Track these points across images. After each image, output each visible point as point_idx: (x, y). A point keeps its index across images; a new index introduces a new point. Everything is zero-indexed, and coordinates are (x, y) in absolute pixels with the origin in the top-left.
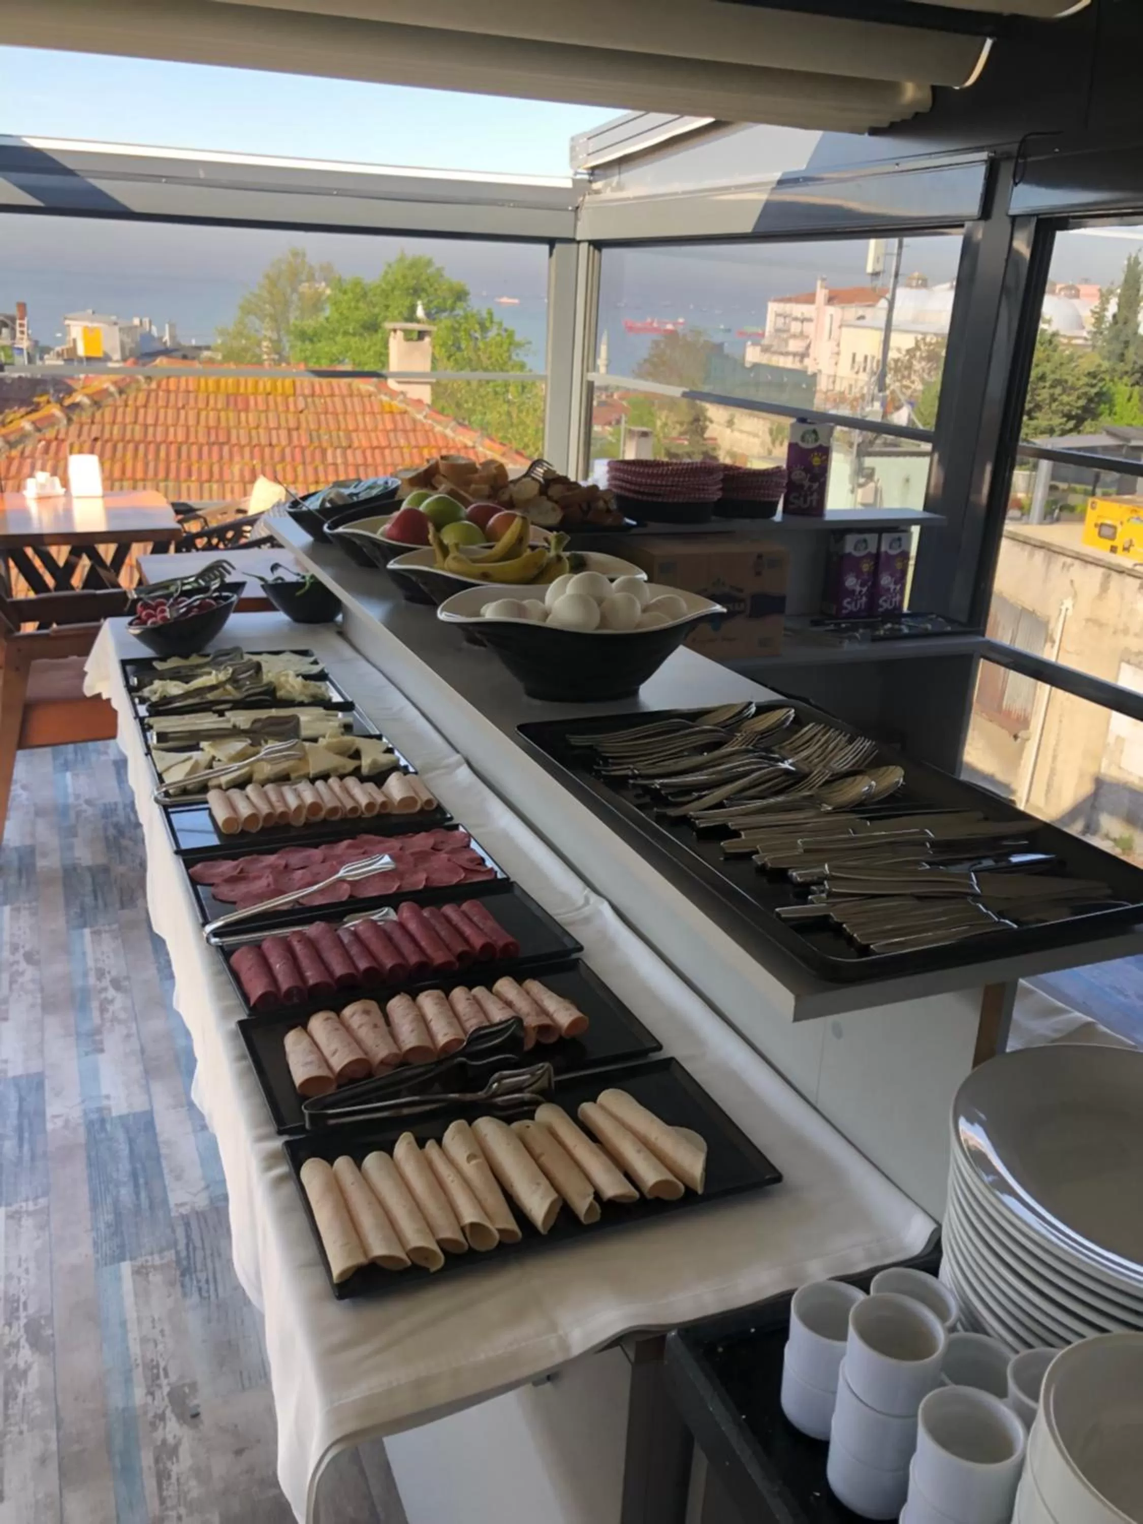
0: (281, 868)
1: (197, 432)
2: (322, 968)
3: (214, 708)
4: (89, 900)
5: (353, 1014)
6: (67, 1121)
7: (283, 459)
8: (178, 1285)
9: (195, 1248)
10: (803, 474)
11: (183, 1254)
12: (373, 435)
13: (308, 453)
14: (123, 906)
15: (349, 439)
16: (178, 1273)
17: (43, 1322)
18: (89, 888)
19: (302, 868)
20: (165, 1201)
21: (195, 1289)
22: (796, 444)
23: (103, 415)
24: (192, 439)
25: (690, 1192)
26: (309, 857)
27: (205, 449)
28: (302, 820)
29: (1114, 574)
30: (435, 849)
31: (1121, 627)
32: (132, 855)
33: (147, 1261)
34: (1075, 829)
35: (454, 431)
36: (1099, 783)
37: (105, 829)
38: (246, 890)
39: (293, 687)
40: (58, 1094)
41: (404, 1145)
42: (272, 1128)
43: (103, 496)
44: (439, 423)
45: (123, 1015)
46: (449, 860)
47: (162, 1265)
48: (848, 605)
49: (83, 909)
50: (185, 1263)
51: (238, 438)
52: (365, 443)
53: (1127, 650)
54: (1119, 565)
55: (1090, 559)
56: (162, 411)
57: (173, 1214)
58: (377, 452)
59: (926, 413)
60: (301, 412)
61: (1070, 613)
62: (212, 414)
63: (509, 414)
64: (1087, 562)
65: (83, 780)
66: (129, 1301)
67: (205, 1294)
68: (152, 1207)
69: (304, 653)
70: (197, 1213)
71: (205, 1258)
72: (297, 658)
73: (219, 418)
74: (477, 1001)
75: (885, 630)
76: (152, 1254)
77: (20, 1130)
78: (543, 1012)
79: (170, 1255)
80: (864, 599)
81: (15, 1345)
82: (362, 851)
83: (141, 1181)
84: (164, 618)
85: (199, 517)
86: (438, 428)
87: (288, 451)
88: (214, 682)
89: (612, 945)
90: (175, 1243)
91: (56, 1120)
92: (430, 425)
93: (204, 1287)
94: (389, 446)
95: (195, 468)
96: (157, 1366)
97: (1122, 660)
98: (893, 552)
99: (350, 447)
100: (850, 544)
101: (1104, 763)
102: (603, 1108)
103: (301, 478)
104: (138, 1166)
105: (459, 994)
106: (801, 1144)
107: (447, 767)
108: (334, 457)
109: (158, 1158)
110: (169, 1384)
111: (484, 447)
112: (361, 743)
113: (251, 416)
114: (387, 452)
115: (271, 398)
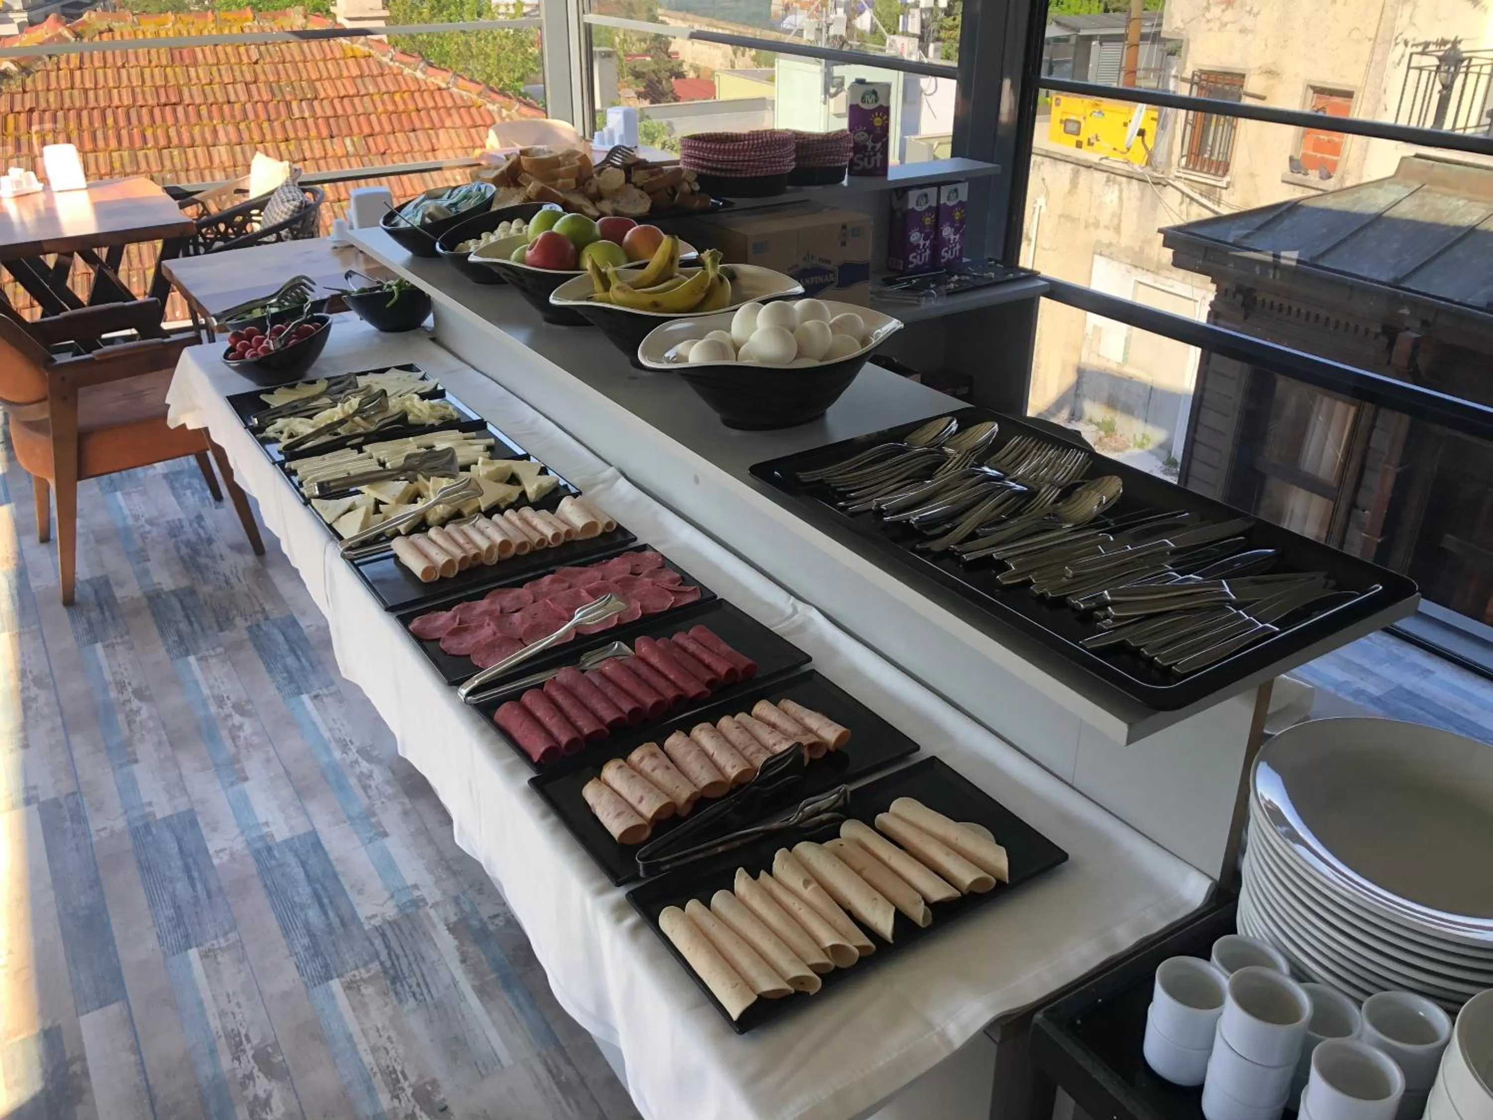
0: (497, 613)
1: (143, 93)
2: (590, 715)
3: (349, 443)
4: (183, 626)
5: (642, 759)
6: (232, 854)
7: (246, 117)
8: (392, 993)
9: (398, 958)
10: (866, 135)
11: (388, 964)
12: (339, 83)
13: (271, 106)
14: (221, 629)
15: (316, 90)
16: (388, 982)
17: (270, 1050)
18: (180, 614)
19: (517, 611)
20: (354, 917)
21: (409, 995)
22: (857, 105)
23: (34, 81)
24: (140, 102)
25: (1000, 883)
26: (518, 598)
27: (157, 111)
28: (495, 559)
29: (1082, 169)
30: (635, 573)
31: (1091, 221)
32: (214, 573)
33: (354, 976)
34: (1061, 419)
35: (424, 73)
36: (1081, 372)
37: (178, 549)
38: (473, 641)
39: (420, 410)
40: (215, 829)
41: (741, 881)
42: (605, 880)
43: (88, 187)
44: (407, 65)
45: (256, 740)
46: (653, 584)
47: (370, 977)
48: (915, 260)
49: (180, 636)
50: (392, 972)
51: (191, 96)
52: (331, 93)
53: (1098, 242)
54: (1086, 161)
55: (1059, 157)
56: (100, 72)
57: (367, 927)
58: (346, 101)
59: (884, 14)
60: (256, 63)
61: (1043, 210)
62: (156, 71)
63: (467, 43)
64: (1055, 159)
65: (137, 499)
66: (349, 1016)
67: (420, 997)
68: (343, 924)
69: (409, 368)
70: (389, 922)
71: (410, 964)
72: (405, 374)
73: (166, 76)
74: (746, 729)
75: (954, 283)
76: (357, 968)
77: (187, 869)
78: (808, 730)
79: (375, 966)
80: (928, 252)
81: (250, 1077)
82: (567, 585)
83: (326, 901)
84: (266, 350)
85: (196, 202)
86: (407, 71)
87: (249, 106)
88: (341, 416)
89: (833, 652)
90: (377, 955)
91: (221, 855)
92: (398, 68)
93: (417, 990)
94: (358, 95)
95: (149, 133)
96: (395, 1071)
97: (1095, 253)
98: (951, 204)
99: (316, 98)
100: (913, 201)
101: (1084, 353)
102: (896, 816)
103: (268, 137)
104: (318, 886)
105: (725, 722)
106: (1068, 819)
107: (604, 481)
108: (301, 110)
109: (335, 876)
110: (410, 1086)
111: (457, 87)
112: (517, 466)
113: (200, 70)
114: (356, 100)
115: (219, 48)
